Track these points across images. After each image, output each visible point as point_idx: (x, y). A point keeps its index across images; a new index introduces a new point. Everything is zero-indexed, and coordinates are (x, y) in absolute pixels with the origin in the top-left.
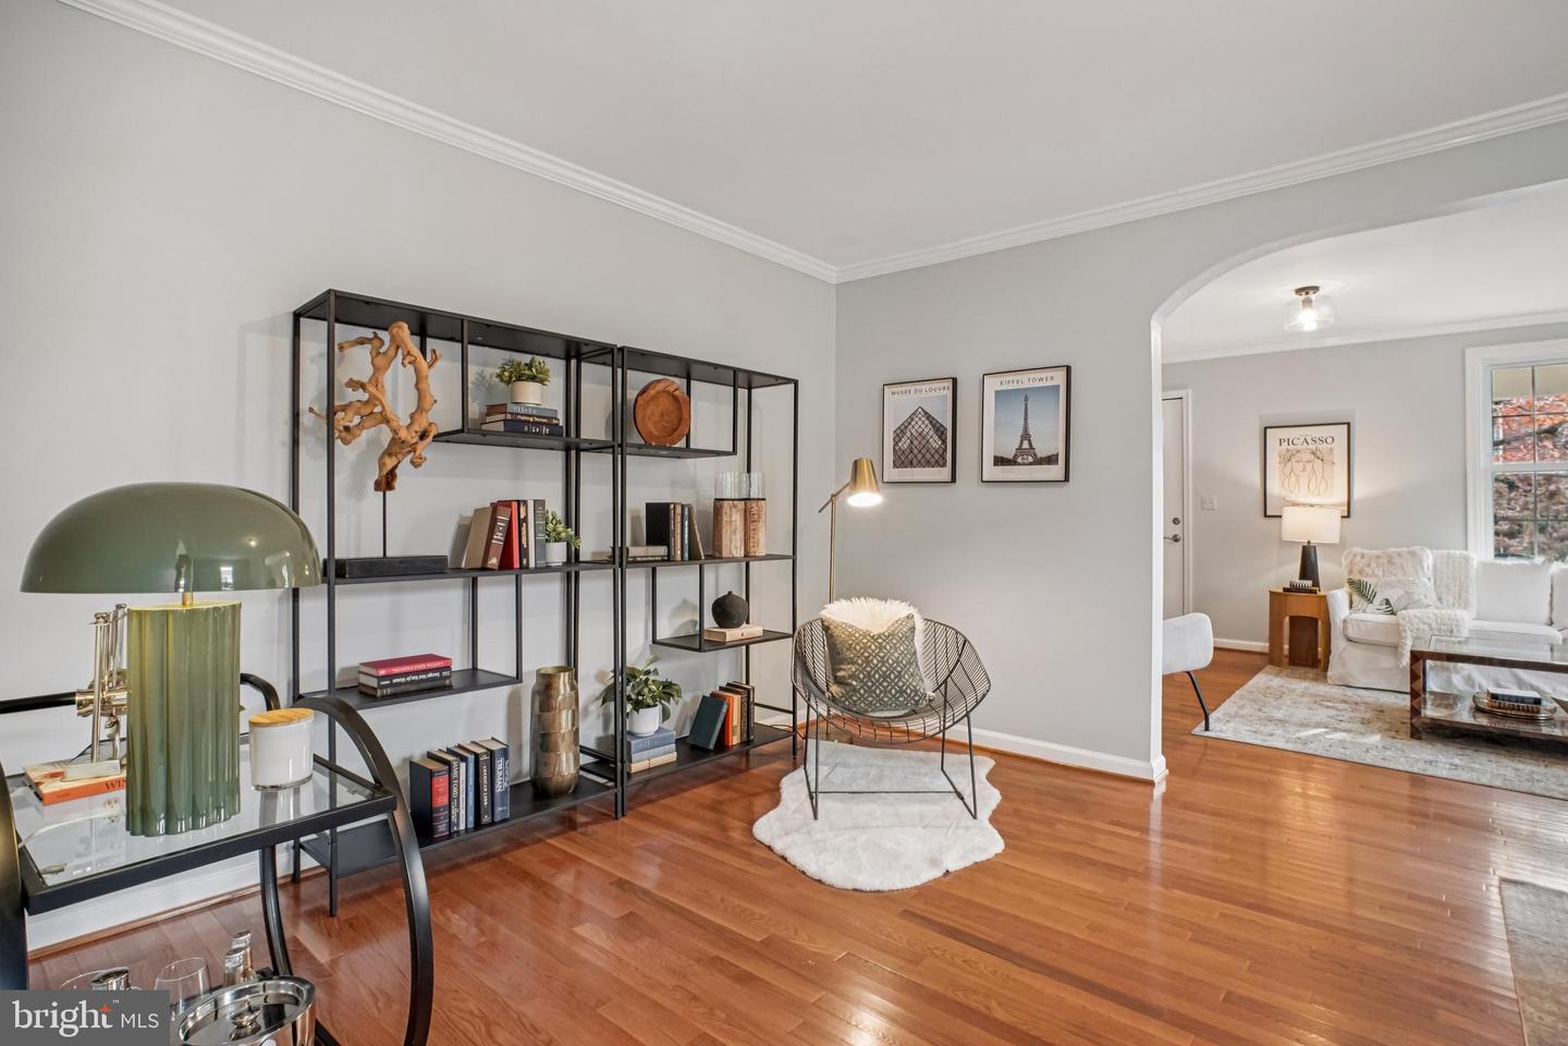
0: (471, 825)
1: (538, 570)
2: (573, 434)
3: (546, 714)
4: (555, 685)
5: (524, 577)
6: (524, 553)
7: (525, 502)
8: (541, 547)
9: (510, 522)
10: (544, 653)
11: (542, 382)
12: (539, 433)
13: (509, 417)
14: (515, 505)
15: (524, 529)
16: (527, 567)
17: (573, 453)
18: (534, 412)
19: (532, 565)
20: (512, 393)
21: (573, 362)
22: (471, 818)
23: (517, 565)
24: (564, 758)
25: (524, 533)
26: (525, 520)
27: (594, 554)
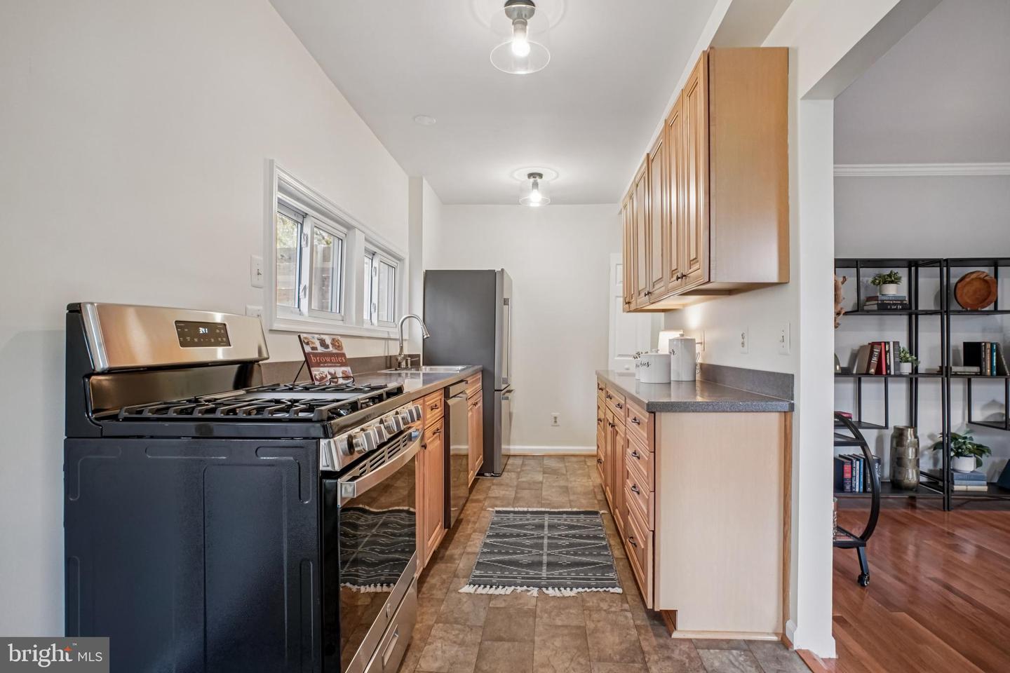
0: (862, 490)
1: (895, 376)
2: (913, 308)
3: (900, 448)
4: (905, 434)
5: (889, 379)
6: (888, 367)
7: (888, 343)
8: (897, 365)
9: (880, 353)
10: (899, 418)
11: (896, 283)
12: (896, 309)
13: (880, 302)
14: (883, 344)
15: (888, 356)
16: (890, 374)
17: (914, 316)
18: (893, 299)
19: (892, 373)
20: (880, 291)
21: (913, 269)
22: (862, 487)
23: (884, 373)
24: (910, 471)
25: (888, 358)
26: (889, 351)
27: (927, 370)
